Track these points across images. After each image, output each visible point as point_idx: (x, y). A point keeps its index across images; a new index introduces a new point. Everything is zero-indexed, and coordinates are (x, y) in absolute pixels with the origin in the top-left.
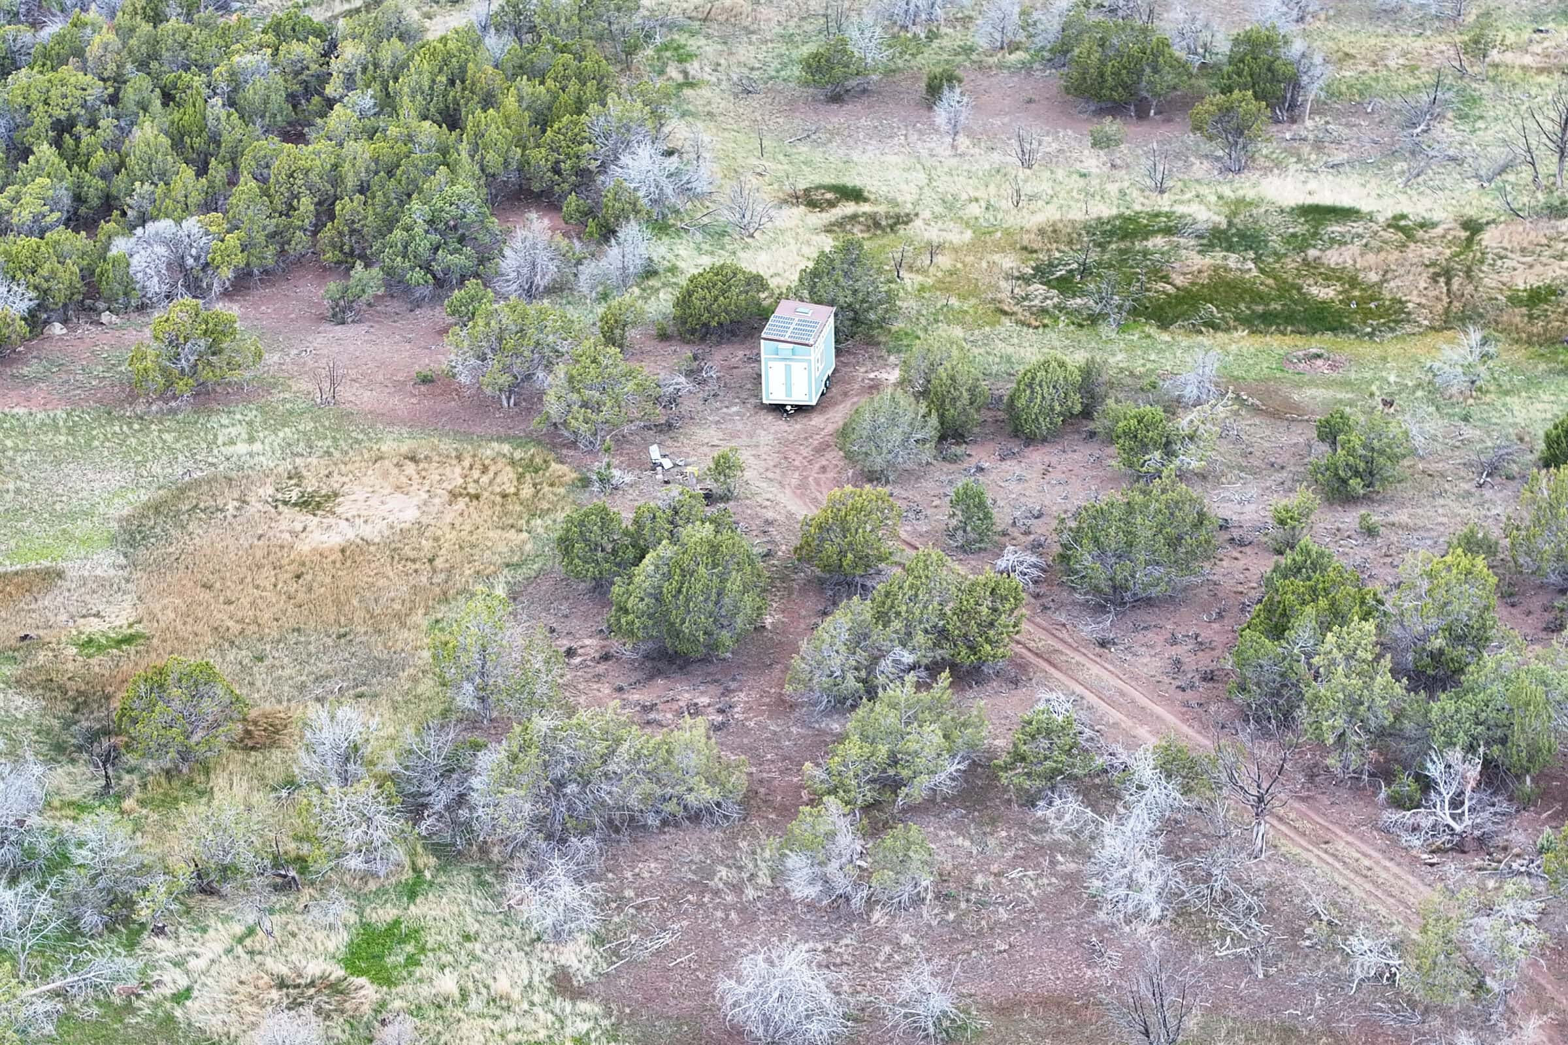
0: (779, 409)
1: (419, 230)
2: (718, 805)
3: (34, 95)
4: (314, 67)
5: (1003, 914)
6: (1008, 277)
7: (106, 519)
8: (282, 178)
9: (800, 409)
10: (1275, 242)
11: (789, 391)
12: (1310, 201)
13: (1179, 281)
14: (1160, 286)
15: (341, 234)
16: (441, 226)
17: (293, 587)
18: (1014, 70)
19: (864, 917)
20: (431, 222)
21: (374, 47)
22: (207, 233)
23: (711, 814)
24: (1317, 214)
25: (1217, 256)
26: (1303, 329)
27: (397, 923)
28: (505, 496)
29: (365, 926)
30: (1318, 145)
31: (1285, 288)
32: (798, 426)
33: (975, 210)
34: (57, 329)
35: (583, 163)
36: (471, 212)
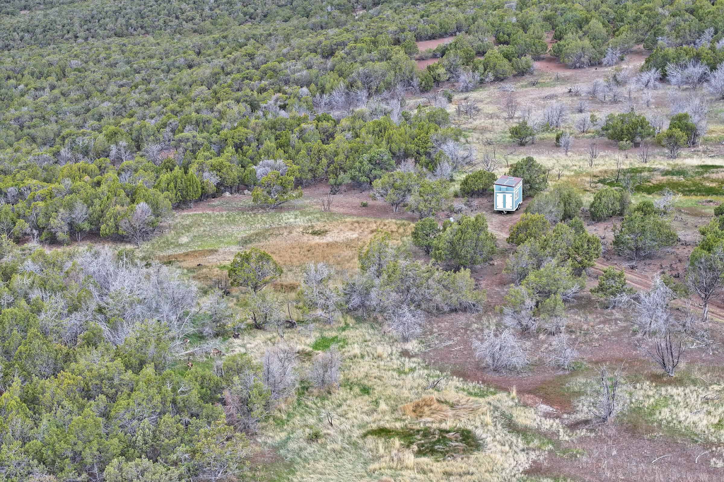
0: (500, 212)
1: (365, 163)
2: (474, 305)
3: (229, 135)
4: (331, 130)
5: (596, 336)
6: (588, 183)
7: (236, 237)
8: (316, 152)
9: (509, 213)
10: (690, 173)
11: (504, 206)
12: (703, 164)
13: (655, 182)
14: (647, 184)
15: (336, 169)
16: (374, 163)
17: (306, 253)
18: (589, 138)
19: (536, 336)
20: (370, 161)
21: (353, 122)
22: (286, 166)
23: (471, 309)
24: (707, 168)
25: (669, 177)
26: (704, 193)
27: (336, 337)
28: (392, 232)
29: (323, 338)
30: (704, 152)
31: (695, 184)
32: (508, 217)
33: (575, 168)
34: (227, 194)
35: (428, 150)
36: (385, 158)
